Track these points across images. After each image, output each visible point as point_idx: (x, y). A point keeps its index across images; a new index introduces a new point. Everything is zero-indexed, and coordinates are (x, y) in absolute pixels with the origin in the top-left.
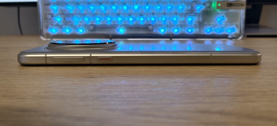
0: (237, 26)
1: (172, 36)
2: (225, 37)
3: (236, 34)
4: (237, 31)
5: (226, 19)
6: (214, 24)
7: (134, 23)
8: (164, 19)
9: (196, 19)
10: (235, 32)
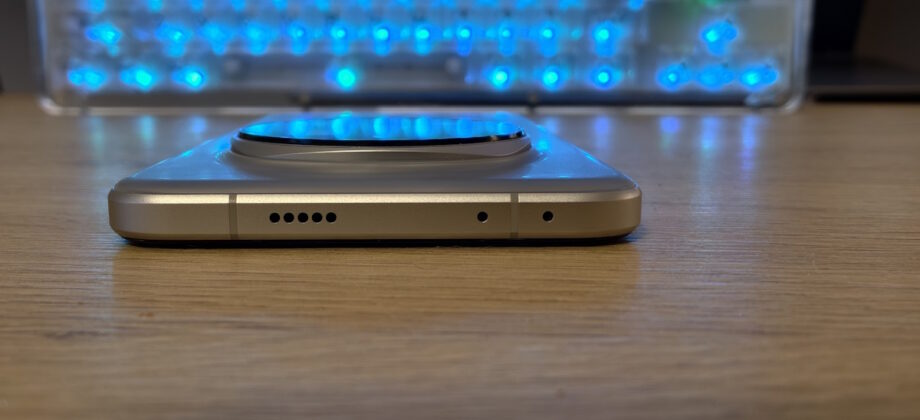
0: (781, 61)
1: (533, 99)
2: (735, 100)
3: (775, 91)
4: (778, 79)
5: (739, 34)
6: (695, 50)
7: (393, 49)
8: (506, 33)
9: (624, 32)
10: (773, 83)
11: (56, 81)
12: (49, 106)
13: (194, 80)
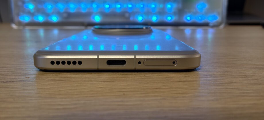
0: (219, 13)
2: (206, 25)
3: (217, 22)
4: (219, 19)
5: (207, 6)
6: (194, 11)
8: (142, 6)
9: (175, 6)
11: (16, 19)
12: (14, 26)
13: (55, 19)
